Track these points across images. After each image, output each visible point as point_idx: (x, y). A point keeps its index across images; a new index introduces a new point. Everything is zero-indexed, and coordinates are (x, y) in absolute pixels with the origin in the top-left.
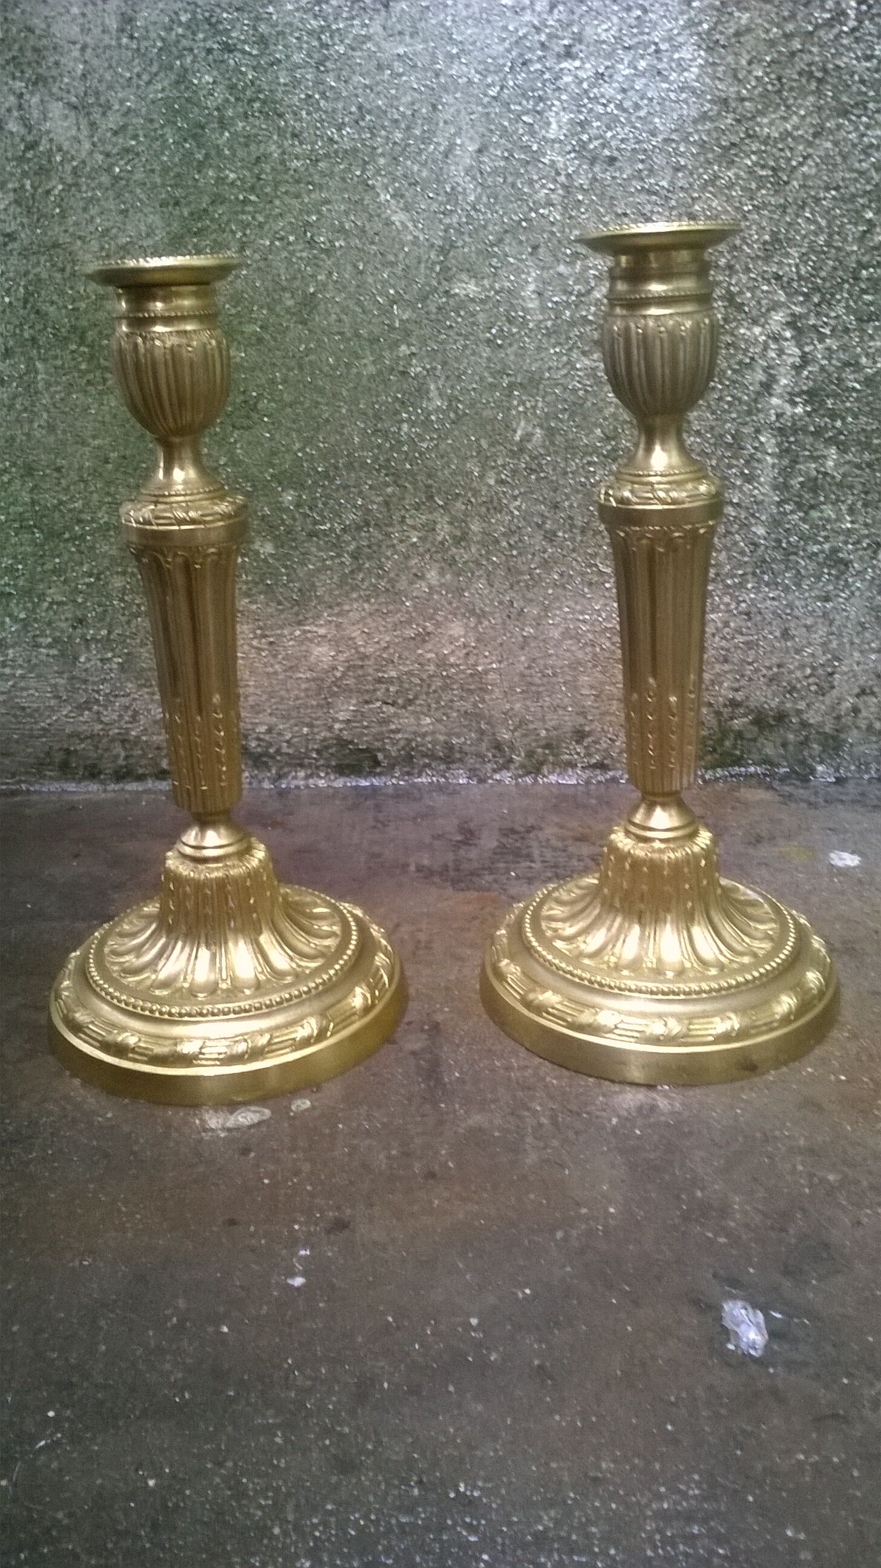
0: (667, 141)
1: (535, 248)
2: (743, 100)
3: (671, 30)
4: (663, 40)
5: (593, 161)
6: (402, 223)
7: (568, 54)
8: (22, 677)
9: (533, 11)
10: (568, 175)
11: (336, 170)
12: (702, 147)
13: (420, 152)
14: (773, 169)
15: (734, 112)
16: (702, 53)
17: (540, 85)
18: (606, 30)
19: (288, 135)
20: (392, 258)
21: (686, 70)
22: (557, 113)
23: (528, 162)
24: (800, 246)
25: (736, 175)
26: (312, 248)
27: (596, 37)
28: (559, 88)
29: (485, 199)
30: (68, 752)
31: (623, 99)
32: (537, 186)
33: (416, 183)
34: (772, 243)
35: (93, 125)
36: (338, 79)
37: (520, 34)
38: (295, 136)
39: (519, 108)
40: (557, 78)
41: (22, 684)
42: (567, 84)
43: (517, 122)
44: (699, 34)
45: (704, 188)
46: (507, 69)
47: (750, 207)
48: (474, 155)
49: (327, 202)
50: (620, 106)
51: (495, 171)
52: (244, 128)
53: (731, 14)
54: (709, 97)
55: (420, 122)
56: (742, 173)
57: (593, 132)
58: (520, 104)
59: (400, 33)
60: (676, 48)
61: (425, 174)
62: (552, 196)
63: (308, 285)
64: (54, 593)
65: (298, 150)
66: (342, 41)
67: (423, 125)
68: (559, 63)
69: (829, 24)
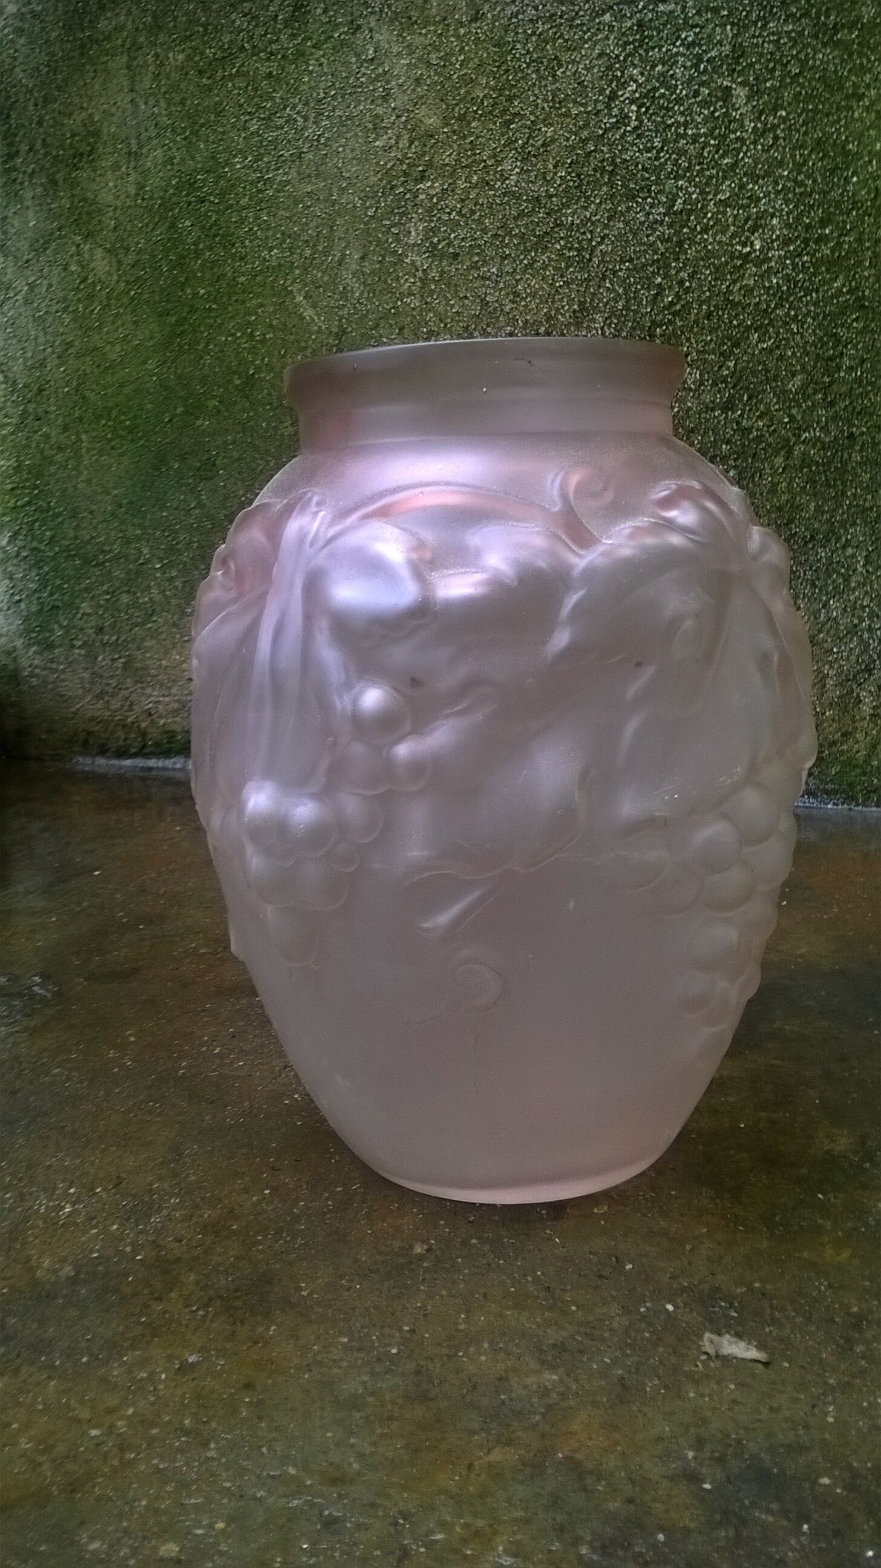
0: (496, 236)
1: (401, 329)
2: (551, 196)
3: (496, 148)
4: (489, 158)
5: (442, 257)
6: (311, 317)
7: (422, 178)
8: (63, 671)
9: (398, 148)
10: (424, 270)
11: (268, 281)
12: (522, 238)
13: (322, 264)
14: (577, 249)
15: (545, 207)
16: (519, 164)
17: (403, 203)
18: (450, 155)
19: (237, 259)
20: (303, 344)
21: (507, 179)
22: (415, 224)
23: (396, 264)
24: (604, 312)
25: (548, 257)
26: (252, 340)
27: (441, 162)
28: (416, 205)
29: (366, 295)
30: (89, 733)
31: (462, 207)
32: (402, 281)
33: (320, 286)
34: (581, 310)
35: (120, 262)
36: (268, 214)
37: (388, 166)
38: (242, 259)
39: (388, 222)
40: (416, 197)
41: (62, 677)
42: (422, 200)
43: (388, 234)
44: (516, 149)
45: (525, 271)
46: (380, 194)
47: (562, 283)
48: (359, 261)
49: (261, 305)
50: (459, 213)
51: (373, 272)
52: (210, 255)
53: (540, 130)
54: (525, 198)
55: (322, 240)
56: (553, 256)
57: (441, 235)
58: (389, 219)
59: (309, 176)
60: (499, 163)
61: (326, 278)
62: (413, 288)
63: (248, 369)
64: (86, 607)
65: (244, 269)
66: (271, 187)
67: (324, 242)
68: (416, 185)
69: (615, 127)
